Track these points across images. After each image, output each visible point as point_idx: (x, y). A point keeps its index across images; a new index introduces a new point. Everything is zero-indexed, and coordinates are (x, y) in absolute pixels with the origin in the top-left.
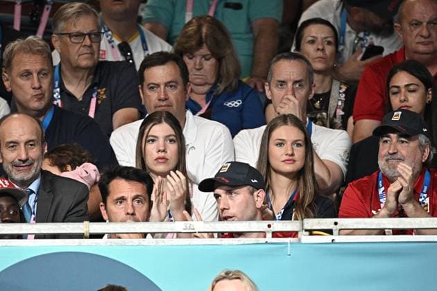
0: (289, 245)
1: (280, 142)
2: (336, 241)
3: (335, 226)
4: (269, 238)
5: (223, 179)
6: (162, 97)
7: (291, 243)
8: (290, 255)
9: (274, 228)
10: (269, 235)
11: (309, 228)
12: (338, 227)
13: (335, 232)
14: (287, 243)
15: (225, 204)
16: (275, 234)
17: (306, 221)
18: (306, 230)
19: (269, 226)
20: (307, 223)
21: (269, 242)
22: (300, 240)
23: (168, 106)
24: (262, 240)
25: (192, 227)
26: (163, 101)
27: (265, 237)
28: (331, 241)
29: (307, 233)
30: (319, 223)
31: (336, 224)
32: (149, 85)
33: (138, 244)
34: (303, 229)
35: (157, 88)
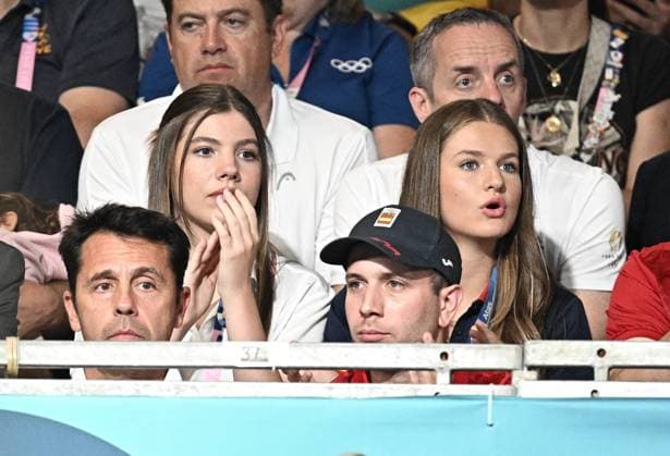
0: (490, 401)
1: (471, 157)
2: (601, 394)
3: (599, 359)
4: (443, 383)
5: (388, 245)
6: (211, 44)
7: (494, 398)
8: (491, 425)
9: (454, 361)
10: (444, 378)
11: (538, 362)
12: (608, 361)
13: (600, 374)
14: (485, 398)
15: (374, 304)
16: (459, 376)
17: (530, 345)
18: (531, 368)
19: (444, 356)
20: (534, 351)
21: (443, 393)
22: (516, 390)
23: (225, 67)
24: (428, 390)
25: (261, 355)
26: (213, 54)
27: (434, 381)
28: (589, 395)
29: (534, 374)
30: (561, 351)
31: (601, 353)
32: (181, 17)
33: (133, 392)
34: (523, 365)
35: (199, 24)
